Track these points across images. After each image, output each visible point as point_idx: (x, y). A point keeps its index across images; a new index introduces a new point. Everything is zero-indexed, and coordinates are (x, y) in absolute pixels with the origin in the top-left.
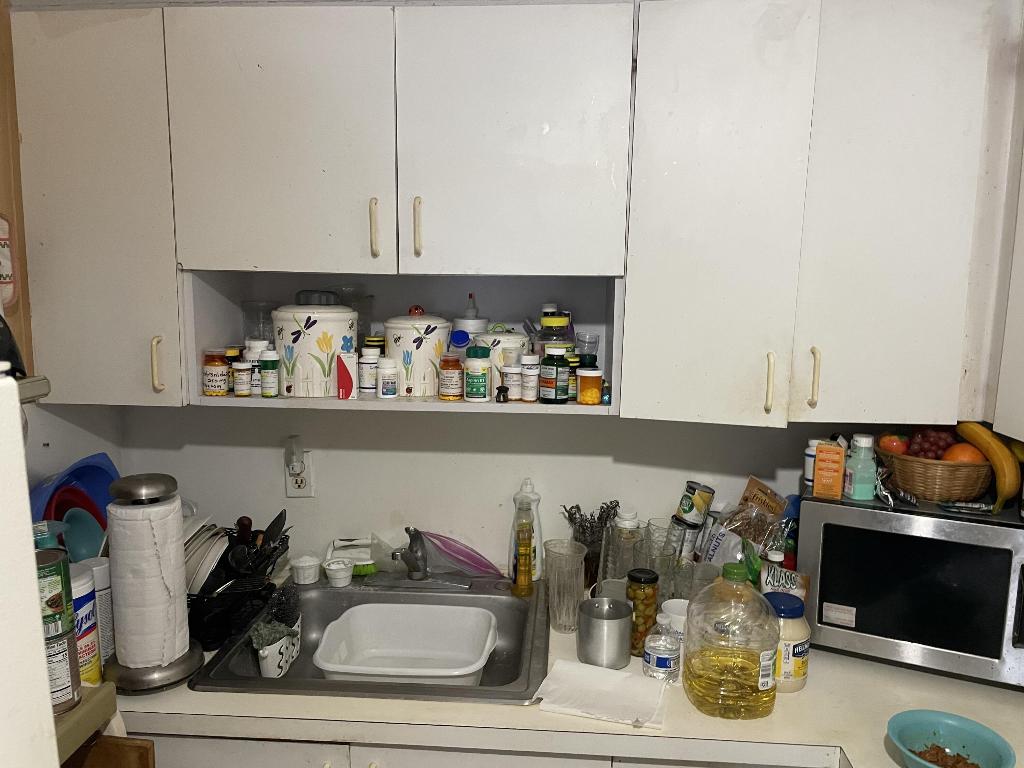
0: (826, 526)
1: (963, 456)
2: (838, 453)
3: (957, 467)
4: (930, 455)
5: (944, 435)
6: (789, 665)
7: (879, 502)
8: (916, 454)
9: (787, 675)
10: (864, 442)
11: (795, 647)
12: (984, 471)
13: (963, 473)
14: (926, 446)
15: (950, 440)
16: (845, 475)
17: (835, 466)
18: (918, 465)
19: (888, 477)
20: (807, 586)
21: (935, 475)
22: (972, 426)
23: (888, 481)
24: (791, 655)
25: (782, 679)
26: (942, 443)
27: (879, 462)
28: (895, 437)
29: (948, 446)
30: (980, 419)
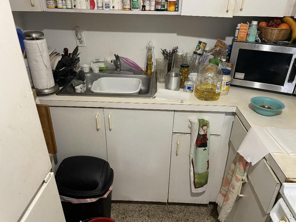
0: (240, 49)
1: (284, 27)
2: (247, 27)
3: (281, 30)
4: (274, 27)
5: (279, 21)
6: (224, 88)
7: (257, 42)
8: (270, 26)
9: (224, 90)
10: (255, 23)
11: (226, 83)
12: (289, 31)
13: (283, 32)
14: (273, 24)
15: (280, 22)
16: (247, 34)
17: (245, 31)
18: (270, 30)
19: (260, 34)
20: (232, 67)
21: (275, 33)
22: (287, 18)
23: (260, 35)
24: (225, 84)
25: (222, 91)
26: (278, 23)
27: (258, 30)
28: (264, 22)
29: (280, 24)
30: (290, 16)
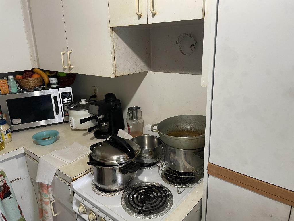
0: (7, 100)
1: (36, 76)
2: (5, 81)
3: (35, 79)
4: (28, 77)
5: (30, 72)
6: (6, 136)
7: (19, 91)
8: (25, 78)
10: (11, 77)
12: (41, 79)
13: (36, 80)
14: (27, 75)
15: (32, 73)
16: (9, 87)
17: (5, 85)
18: (26, 80)
19: (19, 85)
20: (6, 116)
21: (31, 82)
22: (36, 69)
24: (6, 133)
25: (5, 140)
26: (30, 74)
27: (16, 82)
28: (19, 75)
29: (32, 75)
30: (37, 68)
